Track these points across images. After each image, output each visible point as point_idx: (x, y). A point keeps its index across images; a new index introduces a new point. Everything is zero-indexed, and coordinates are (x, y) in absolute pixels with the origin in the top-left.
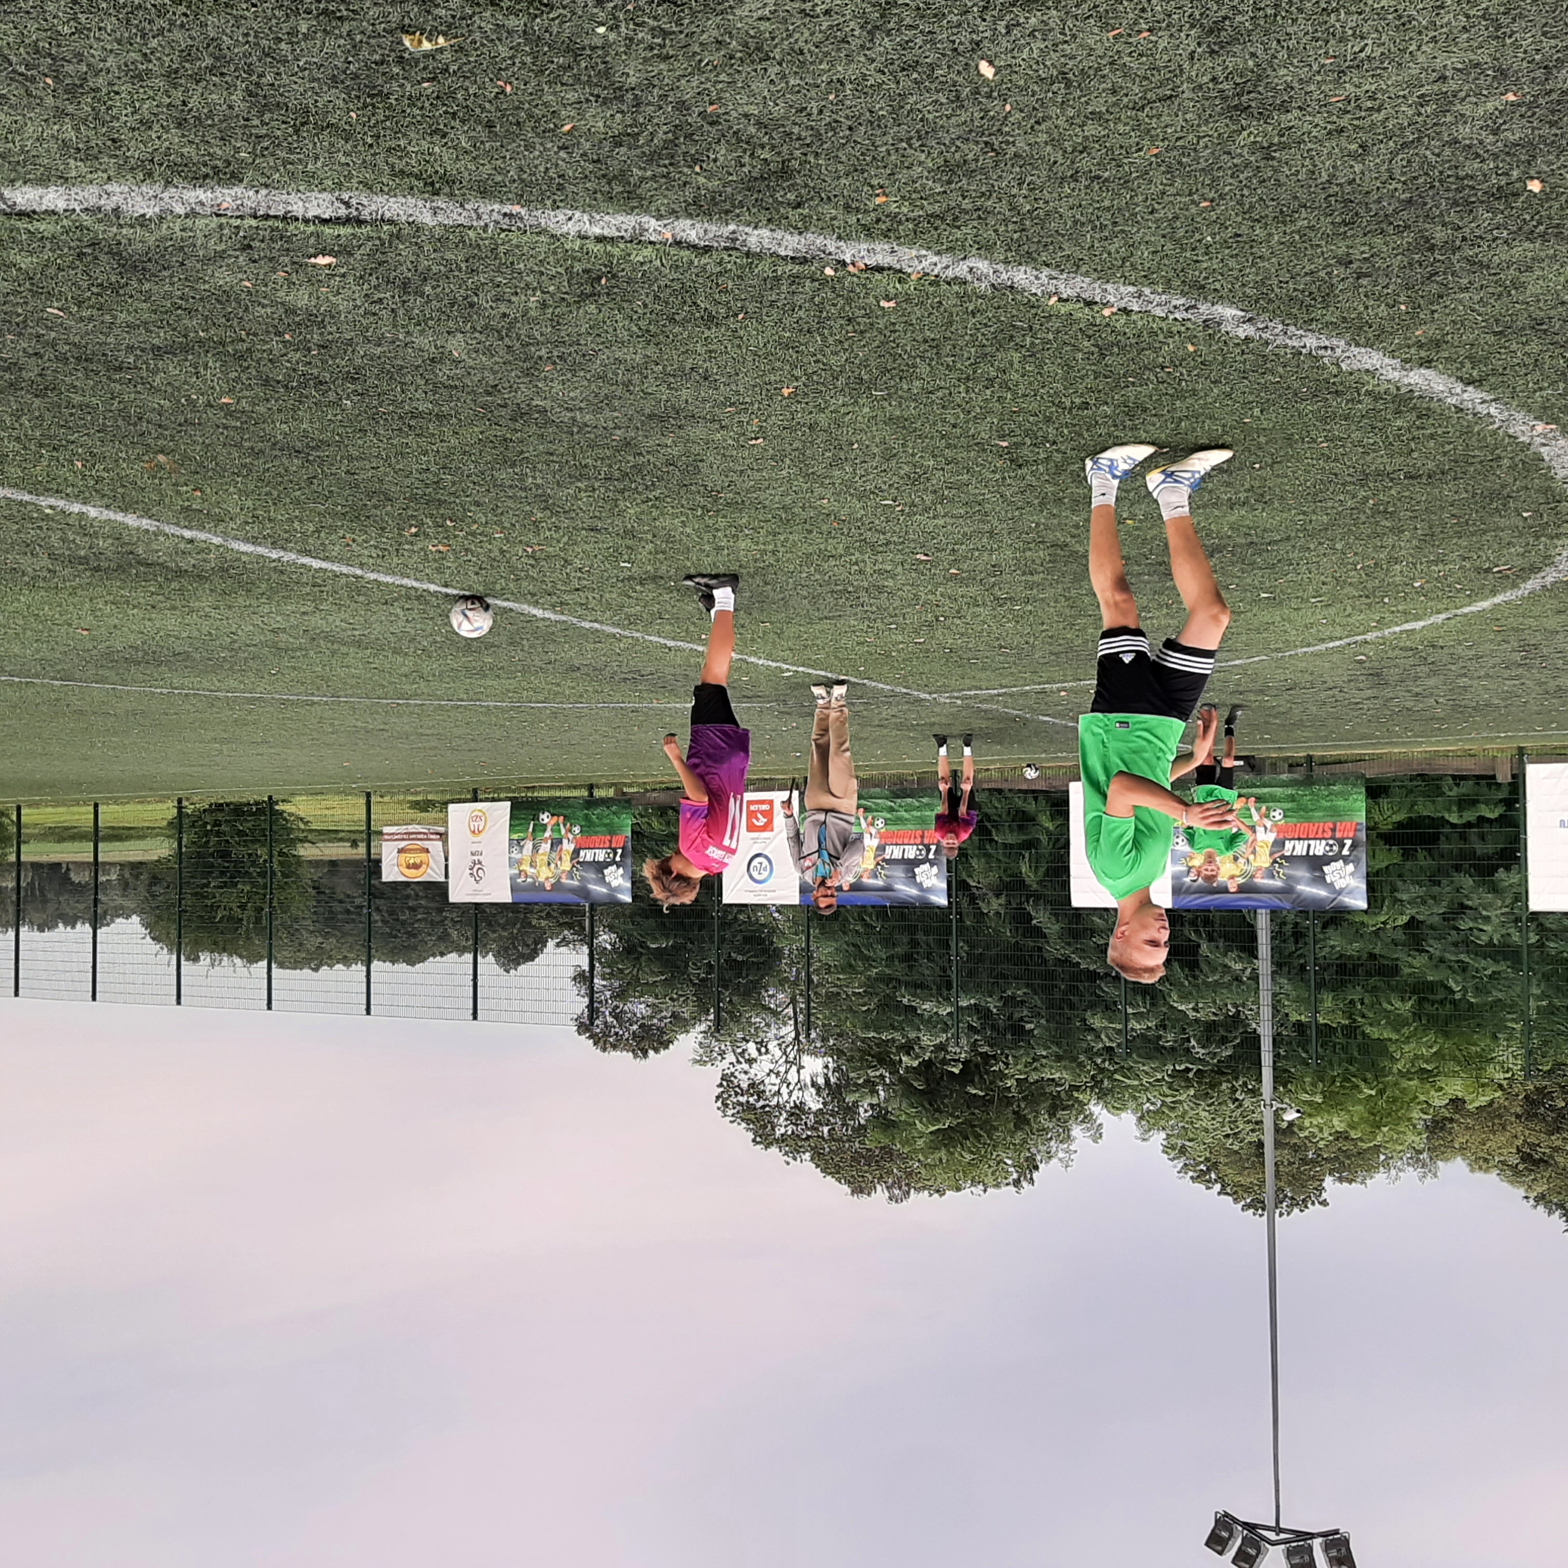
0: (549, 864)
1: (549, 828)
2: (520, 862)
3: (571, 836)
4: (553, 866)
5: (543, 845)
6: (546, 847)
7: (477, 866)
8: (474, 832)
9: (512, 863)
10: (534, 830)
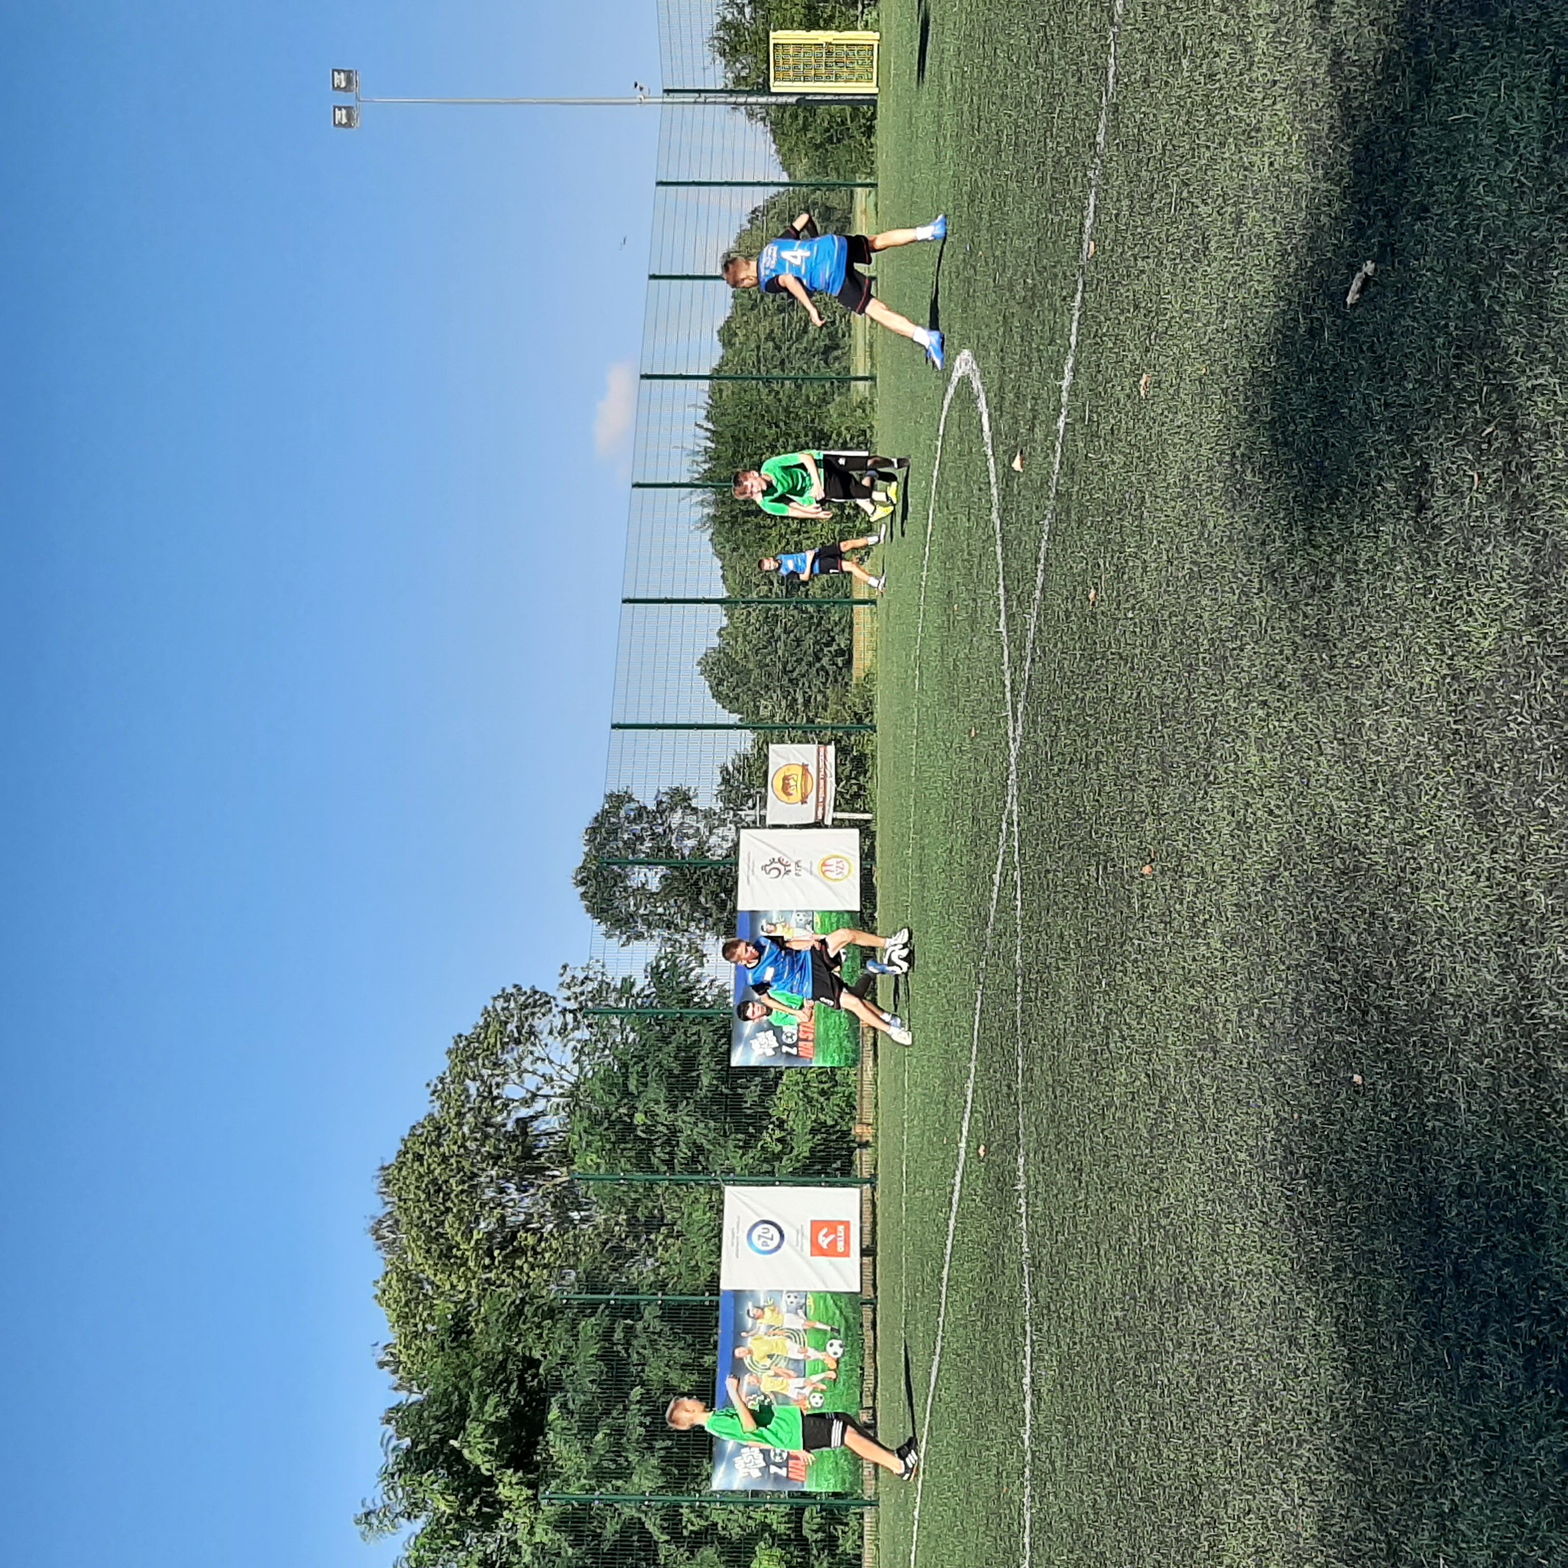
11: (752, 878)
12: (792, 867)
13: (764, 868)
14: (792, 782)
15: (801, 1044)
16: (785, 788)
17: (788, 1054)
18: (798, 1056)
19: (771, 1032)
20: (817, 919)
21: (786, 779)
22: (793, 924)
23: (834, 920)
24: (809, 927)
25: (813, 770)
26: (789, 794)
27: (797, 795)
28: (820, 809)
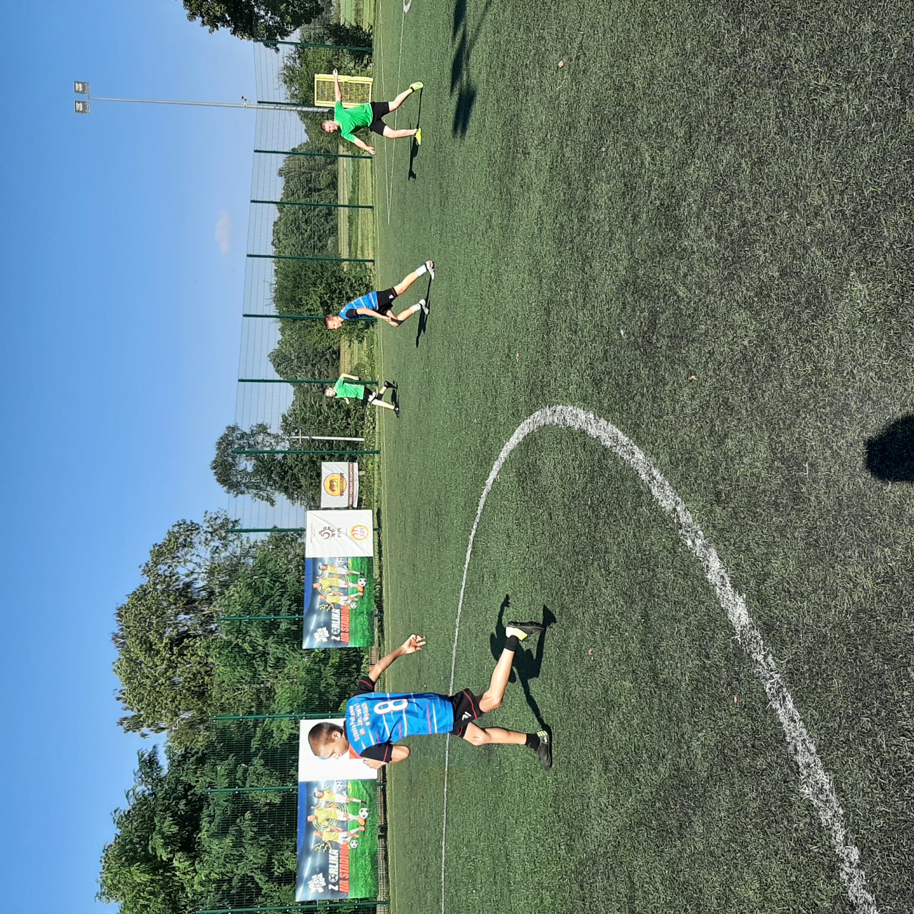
0: (331, 587)
1: (355, 585)
2: (332, 565)
3: (349, 602)
4: (330, 589)
5: (344, 582)
6: (342, 584)
7: (330, 532)
8: (353, 530)
9: (332, 559)
10: (354, 574)
11: (314, 539)
12: (336, 532)
13: (320, 533)
14: (335, 484)
15: (342, 634)
16: (332, 487)
17: (335, 641)
18: (340, 641)
19: (325, 628)
20: (350, 562)
21: (331, 481)
22: (337, 565)
23: (359, 562)
24: (345, 567)
25: (346, 476)
26: (333, 491)
27: (337, 490)
28: (351, 498)
